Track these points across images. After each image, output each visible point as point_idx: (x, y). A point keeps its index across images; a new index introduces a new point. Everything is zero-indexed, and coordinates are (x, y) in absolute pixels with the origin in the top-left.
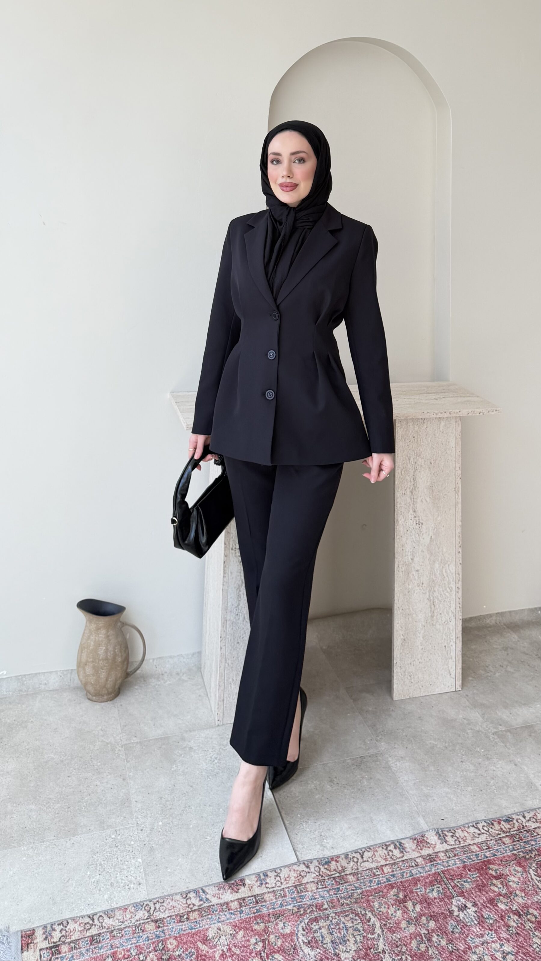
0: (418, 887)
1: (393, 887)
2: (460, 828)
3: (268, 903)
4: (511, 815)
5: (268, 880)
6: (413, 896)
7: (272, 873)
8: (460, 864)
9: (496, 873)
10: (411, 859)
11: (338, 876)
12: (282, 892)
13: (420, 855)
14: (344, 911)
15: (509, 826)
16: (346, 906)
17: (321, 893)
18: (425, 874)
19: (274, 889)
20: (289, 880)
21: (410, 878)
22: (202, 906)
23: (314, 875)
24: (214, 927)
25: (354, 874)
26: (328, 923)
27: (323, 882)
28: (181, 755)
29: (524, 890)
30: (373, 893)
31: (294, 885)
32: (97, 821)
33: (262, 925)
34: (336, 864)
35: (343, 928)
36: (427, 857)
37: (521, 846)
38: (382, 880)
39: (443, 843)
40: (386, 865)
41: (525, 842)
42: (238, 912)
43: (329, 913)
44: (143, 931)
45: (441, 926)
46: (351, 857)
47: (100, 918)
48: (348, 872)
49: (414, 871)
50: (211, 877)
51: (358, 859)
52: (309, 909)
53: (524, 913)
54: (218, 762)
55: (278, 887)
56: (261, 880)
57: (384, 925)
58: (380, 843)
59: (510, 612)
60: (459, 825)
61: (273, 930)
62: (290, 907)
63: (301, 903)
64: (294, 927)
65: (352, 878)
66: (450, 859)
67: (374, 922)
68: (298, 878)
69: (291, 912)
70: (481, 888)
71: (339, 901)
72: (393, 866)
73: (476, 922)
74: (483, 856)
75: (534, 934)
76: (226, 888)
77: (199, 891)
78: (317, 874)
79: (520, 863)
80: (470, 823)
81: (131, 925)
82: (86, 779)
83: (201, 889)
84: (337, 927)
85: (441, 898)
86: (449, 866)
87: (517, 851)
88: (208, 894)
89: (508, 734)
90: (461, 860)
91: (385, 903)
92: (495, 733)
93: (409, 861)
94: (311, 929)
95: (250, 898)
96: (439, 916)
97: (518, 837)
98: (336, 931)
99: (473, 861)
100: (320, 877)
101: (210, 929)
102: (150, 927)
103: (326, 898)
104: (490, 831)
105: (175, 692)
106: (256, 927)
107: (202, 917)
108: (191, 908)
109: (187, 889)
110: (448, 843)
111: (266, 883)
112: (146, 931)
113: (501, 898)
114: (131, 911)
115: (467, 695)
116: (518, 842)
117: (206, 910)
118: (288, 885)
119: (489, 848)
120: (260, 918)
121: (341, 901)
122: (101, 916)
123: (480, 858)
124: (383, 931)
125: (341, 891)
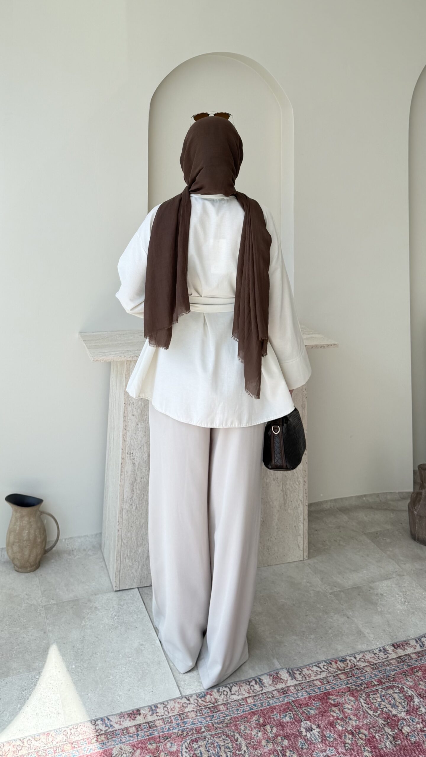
0: (275, 714)
1: (255, 714)
2: (306, 667)
3: (159, 727)
4: (345, 656)
5: (158, 710)
6: (271, 721)
7: (161, 705)
8: (306, 695)
9: (334, 702)
10: (269, 692)
11: (213, 706)
12: (169, 719)
13: (275, 689)
14: (218, 733)
15: (343, 665)
16: (219, 729)
17: (199, 719)
18: (279, 703)
19: (163, 717)
20: (174, 710)
21: (268, 707)
22: (107, 731)
23: (193, 706)
24: (118, 747)
25: (224, 705)
26: (205, 742)
27: (201, 711)
28: (89, 613)
29: (357, 715)
30: (240, 719)
31: (178, 713)
32: (24, 665)
33: (154, 745)
34: (211, 697)
35: (217, 746)
36: (281, 690)
37: (353, 680)
38: (247, 709)
39: (293, 679)
40: (249, 697)
41: (356, 678)
42: (136, 736)
43: (206, 735)
44: (62, 750)
45: (293, 744)
46: (222, 691)
47: (29, 741)
48: (219, 703)
49: (271, 702)
50: (114, 708)
51: (227, 692)
52: (190, 732)
53: (357, 732)
54: (117, 618)
55: (166, 715)
56: (153, 710)
57: (249, 743)
58: (244, 680)
59: (342, 499)
60: (305, 664)
61: (163, 749)
62: (176, 731)
63: (184, 728)
64: (179, 747)
65: (223, 708)
66: (299, 692)
67: (241, 741)
68: (182, 708)
69: (177, 735)
70: (323, 713)
71: (213, 725)
72: (255, 698)
73: (320, 740)
74: (324, 689)
75: (365, 749)
76: (126, 717)
77: (105, 719)
78: (196, 705)
79: (353, 694)
80: (313, 663)
81: (52, 746)
82: (15, 633)
83: (107, 718)
84: (213, 746)
85: (292, 722)
86: (298, 697)
87: (351, 685)
88: (111, 721)
89: (342, 593)
90: (307, 692)
91: (250, 726)
92: (331, 593)
93: (267, 693)
94: (192, 747)
95: (144, 724)
96: (291, 736)
97: (350, 674)
98: (211, 749)
99: (316, 693)
100: (198, 707)
101: (114, 748)
102: (68, 747)
103: (203, 724)
104: (329, 669)
105: (83, 565)
106: (150, 746)
107: (108, 739)
108: (99, 733)
109: (95, 718)
110: (297, 679)
111: (157, 713)
112: (65, 751)
113: (339, 721)
114: (52, 735)
115: (309, 564)
116: (351, 678)
117: (111, 734)
118: (174, 714)
119: (329, 682)
120: (153, 739)
121: (215, 726)
122: (29, 739)
123: (322, 690)
124: (247, 749)
125: (215, 718)
